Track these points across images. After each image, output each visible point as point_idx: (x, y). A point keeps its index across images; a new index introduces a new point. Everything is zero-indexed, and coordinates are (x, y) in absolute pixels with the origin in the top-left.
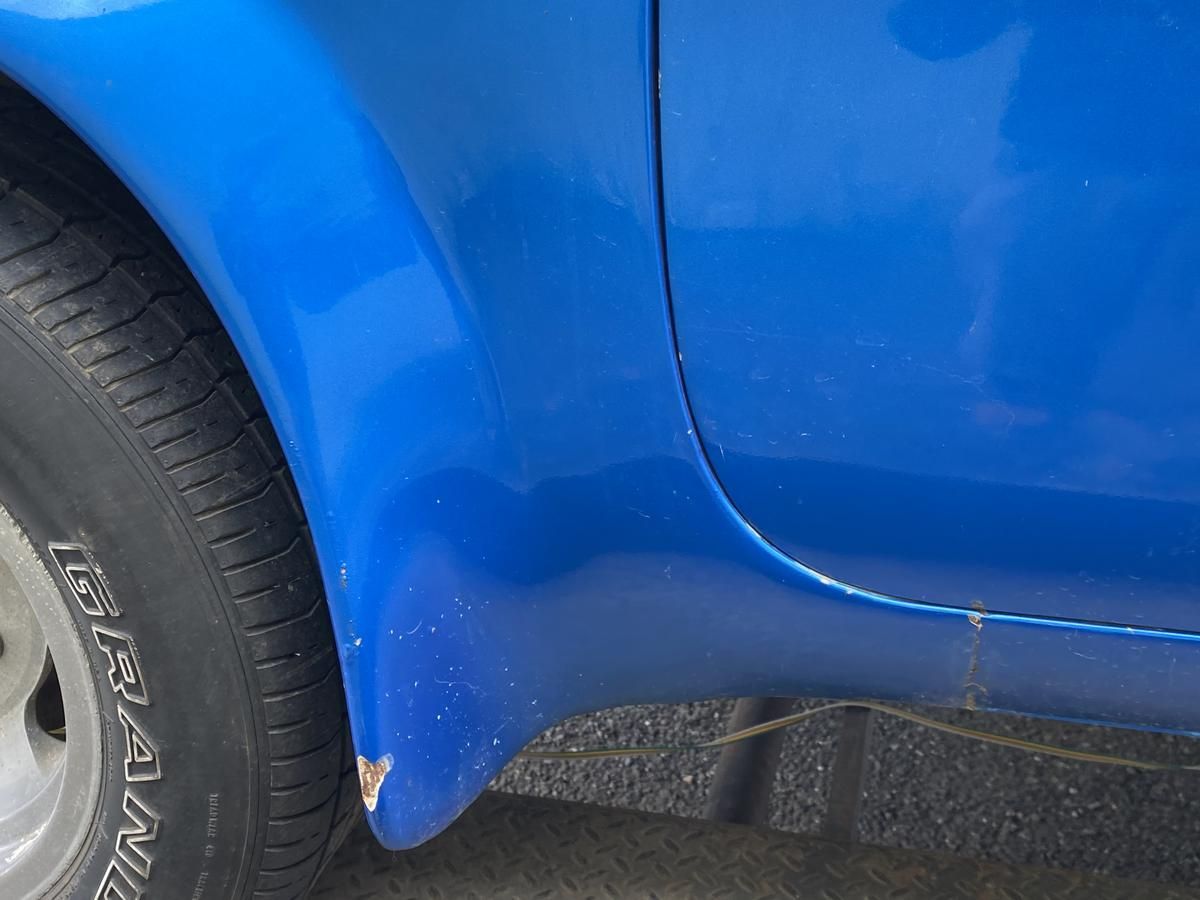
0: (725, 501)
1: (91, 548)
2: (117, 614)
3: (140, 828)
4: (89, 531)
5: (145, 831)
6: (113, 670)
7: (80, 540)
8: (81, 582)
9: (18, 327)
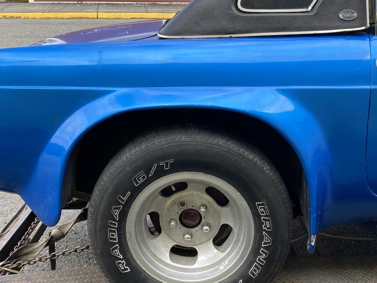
0: (369, 187)
1: (266, 202)
2: (269, 214)
3: (263, 255)
4: (266, 200)
5: (265, 256)
6: (264, 225)
7: (264, 201)
8: (262, 209)
9: (259, 167)
